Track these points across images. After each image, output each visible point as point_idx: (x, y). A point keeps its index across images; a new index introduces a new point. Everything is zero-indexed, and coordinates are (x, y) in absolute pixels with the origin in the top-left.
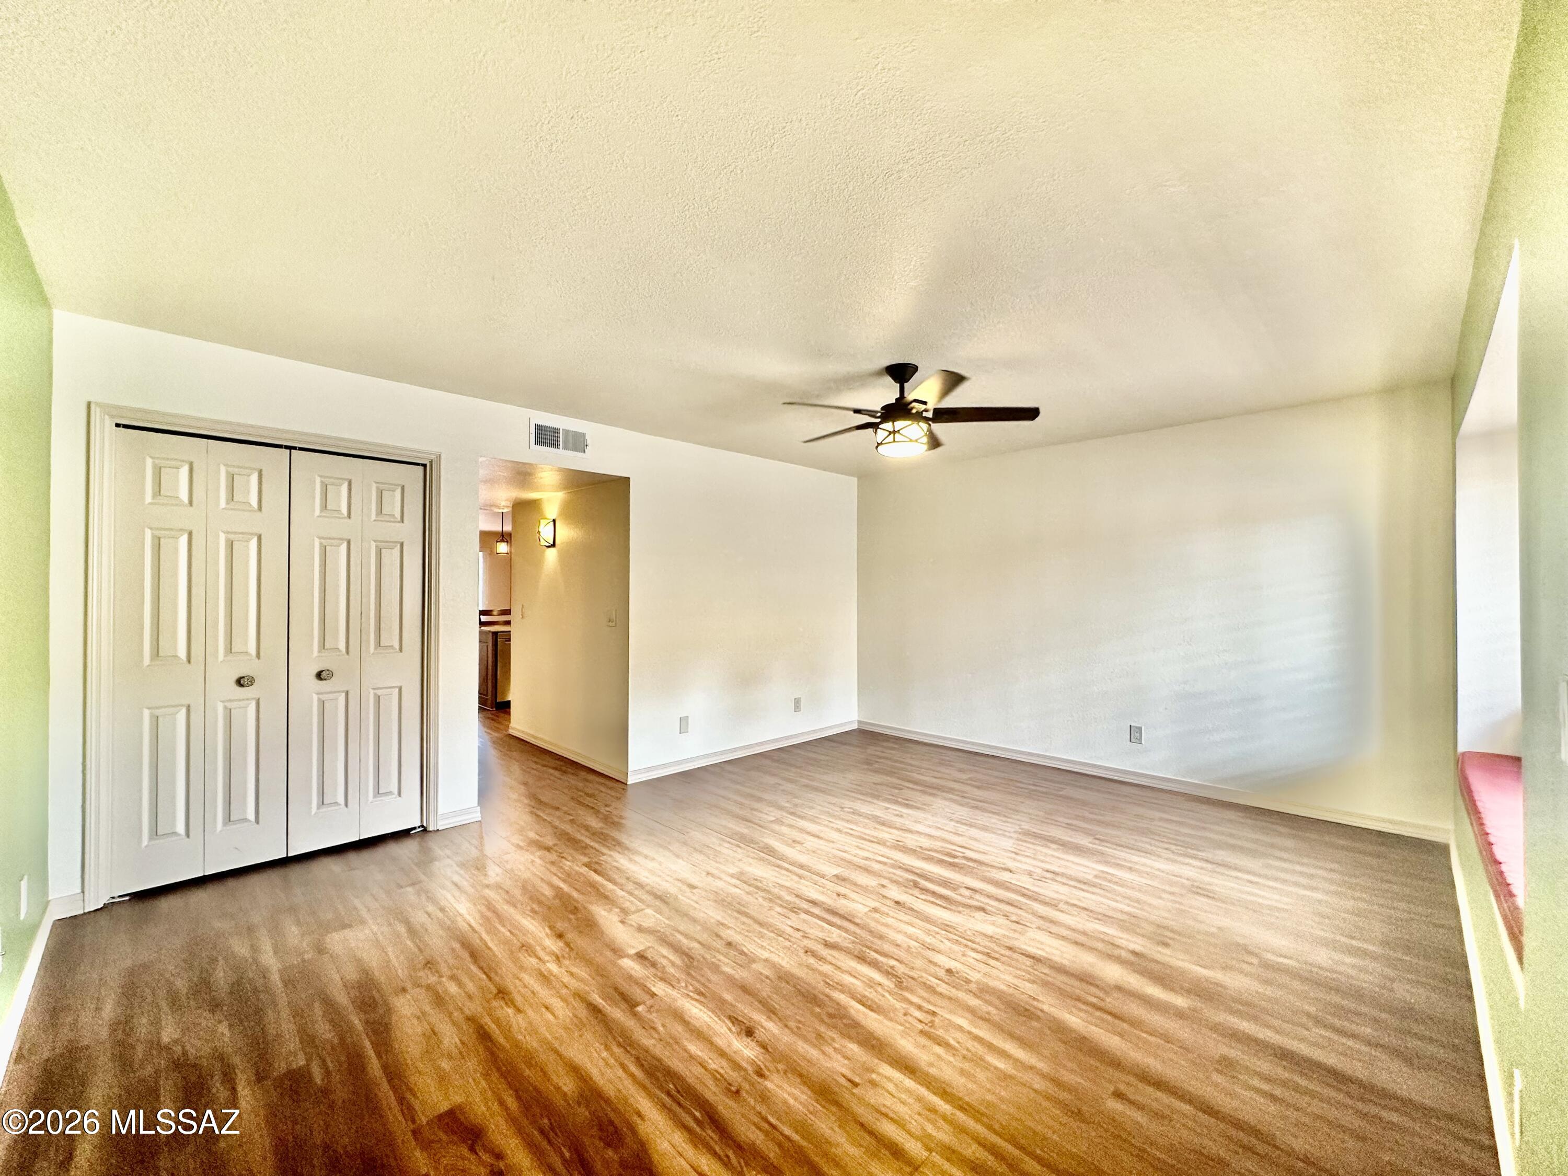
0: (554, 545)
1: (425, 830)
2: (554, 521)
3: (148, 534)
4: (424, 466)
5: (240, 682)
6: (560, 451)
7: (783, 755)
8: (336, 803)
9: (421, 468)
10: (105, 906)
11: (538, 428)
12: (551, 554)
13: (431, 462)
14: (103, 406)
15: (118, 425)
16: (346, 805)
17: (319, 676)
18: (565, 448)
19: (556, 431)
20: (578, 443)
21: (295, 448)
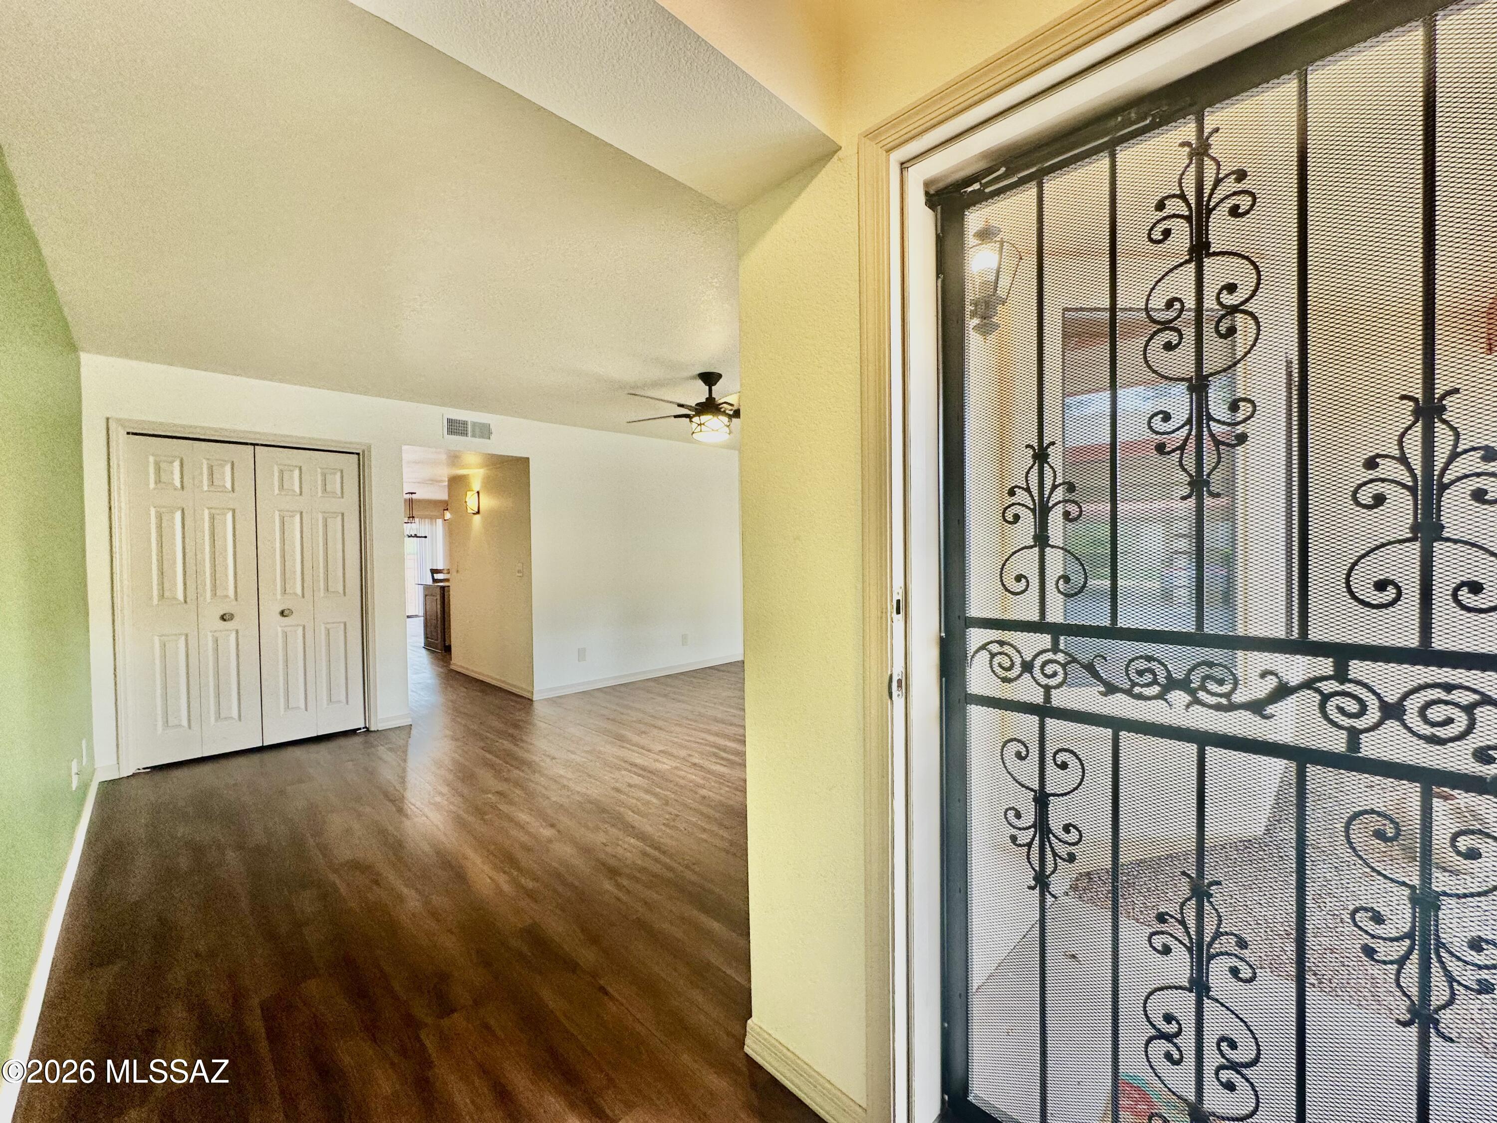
0: (478, 512)
1: (368, 730)
2: (478, 493)
3: (153, 512)
4: (358, 454)
5: (223, 618)
6: (469, 438)
7: (669, 680)
8: (298, 708)
9: (356, 456)
10: (134, 775)
11: (450, 421)
12: (477, 518)
13: (364, 452)
14: (119, 421)
15: (128, 433)
16: (306, 710)
17: (282, 613)
18: (474, 436)
19: (465, 423)
20: (485, 431)
21: (258, 445)
